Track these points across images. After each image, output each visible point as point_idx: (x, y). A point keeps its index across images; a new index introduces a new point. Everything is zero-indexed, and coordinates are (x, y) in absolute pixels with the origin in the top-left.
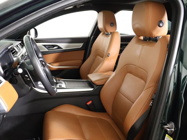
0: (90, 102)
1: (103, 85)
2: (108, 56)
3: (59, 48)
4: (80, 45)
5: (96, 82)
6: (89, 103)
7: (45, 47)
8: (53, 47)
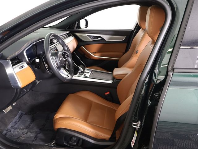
0: (108, 93)
1: (121, 80)
2: (137, 53)
3: (103, 39)
4: (123, 38)
5: (116, 76)
6: (106, 94)
7: (90, 37)
8: (97, 38)
